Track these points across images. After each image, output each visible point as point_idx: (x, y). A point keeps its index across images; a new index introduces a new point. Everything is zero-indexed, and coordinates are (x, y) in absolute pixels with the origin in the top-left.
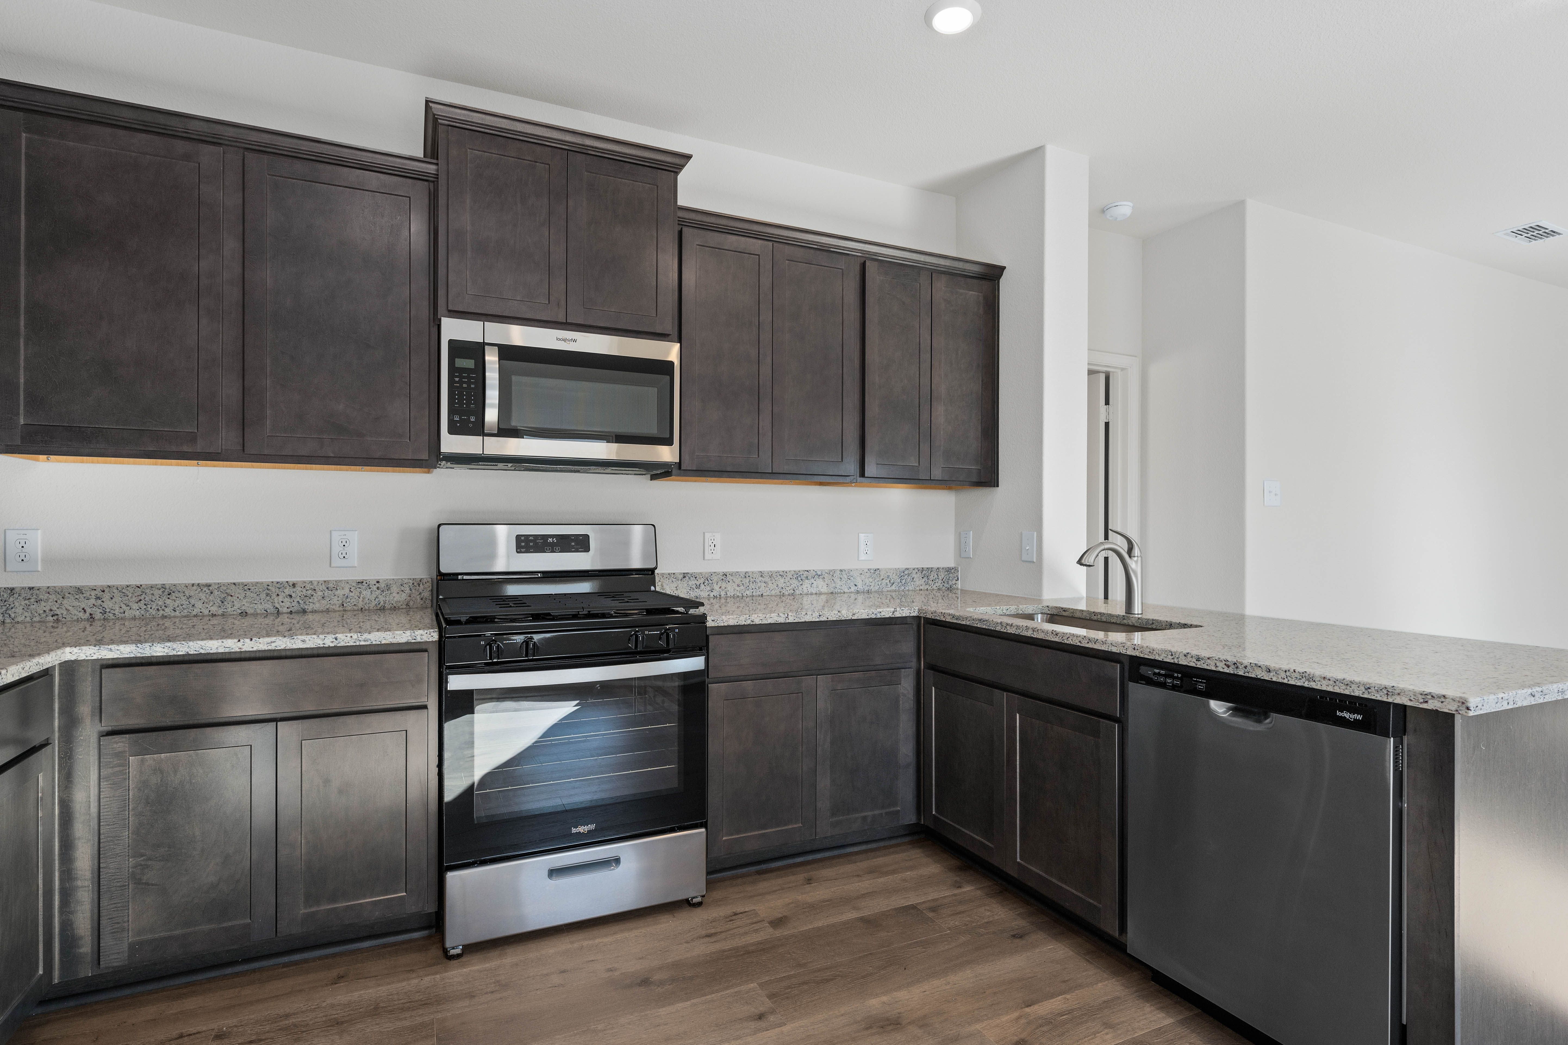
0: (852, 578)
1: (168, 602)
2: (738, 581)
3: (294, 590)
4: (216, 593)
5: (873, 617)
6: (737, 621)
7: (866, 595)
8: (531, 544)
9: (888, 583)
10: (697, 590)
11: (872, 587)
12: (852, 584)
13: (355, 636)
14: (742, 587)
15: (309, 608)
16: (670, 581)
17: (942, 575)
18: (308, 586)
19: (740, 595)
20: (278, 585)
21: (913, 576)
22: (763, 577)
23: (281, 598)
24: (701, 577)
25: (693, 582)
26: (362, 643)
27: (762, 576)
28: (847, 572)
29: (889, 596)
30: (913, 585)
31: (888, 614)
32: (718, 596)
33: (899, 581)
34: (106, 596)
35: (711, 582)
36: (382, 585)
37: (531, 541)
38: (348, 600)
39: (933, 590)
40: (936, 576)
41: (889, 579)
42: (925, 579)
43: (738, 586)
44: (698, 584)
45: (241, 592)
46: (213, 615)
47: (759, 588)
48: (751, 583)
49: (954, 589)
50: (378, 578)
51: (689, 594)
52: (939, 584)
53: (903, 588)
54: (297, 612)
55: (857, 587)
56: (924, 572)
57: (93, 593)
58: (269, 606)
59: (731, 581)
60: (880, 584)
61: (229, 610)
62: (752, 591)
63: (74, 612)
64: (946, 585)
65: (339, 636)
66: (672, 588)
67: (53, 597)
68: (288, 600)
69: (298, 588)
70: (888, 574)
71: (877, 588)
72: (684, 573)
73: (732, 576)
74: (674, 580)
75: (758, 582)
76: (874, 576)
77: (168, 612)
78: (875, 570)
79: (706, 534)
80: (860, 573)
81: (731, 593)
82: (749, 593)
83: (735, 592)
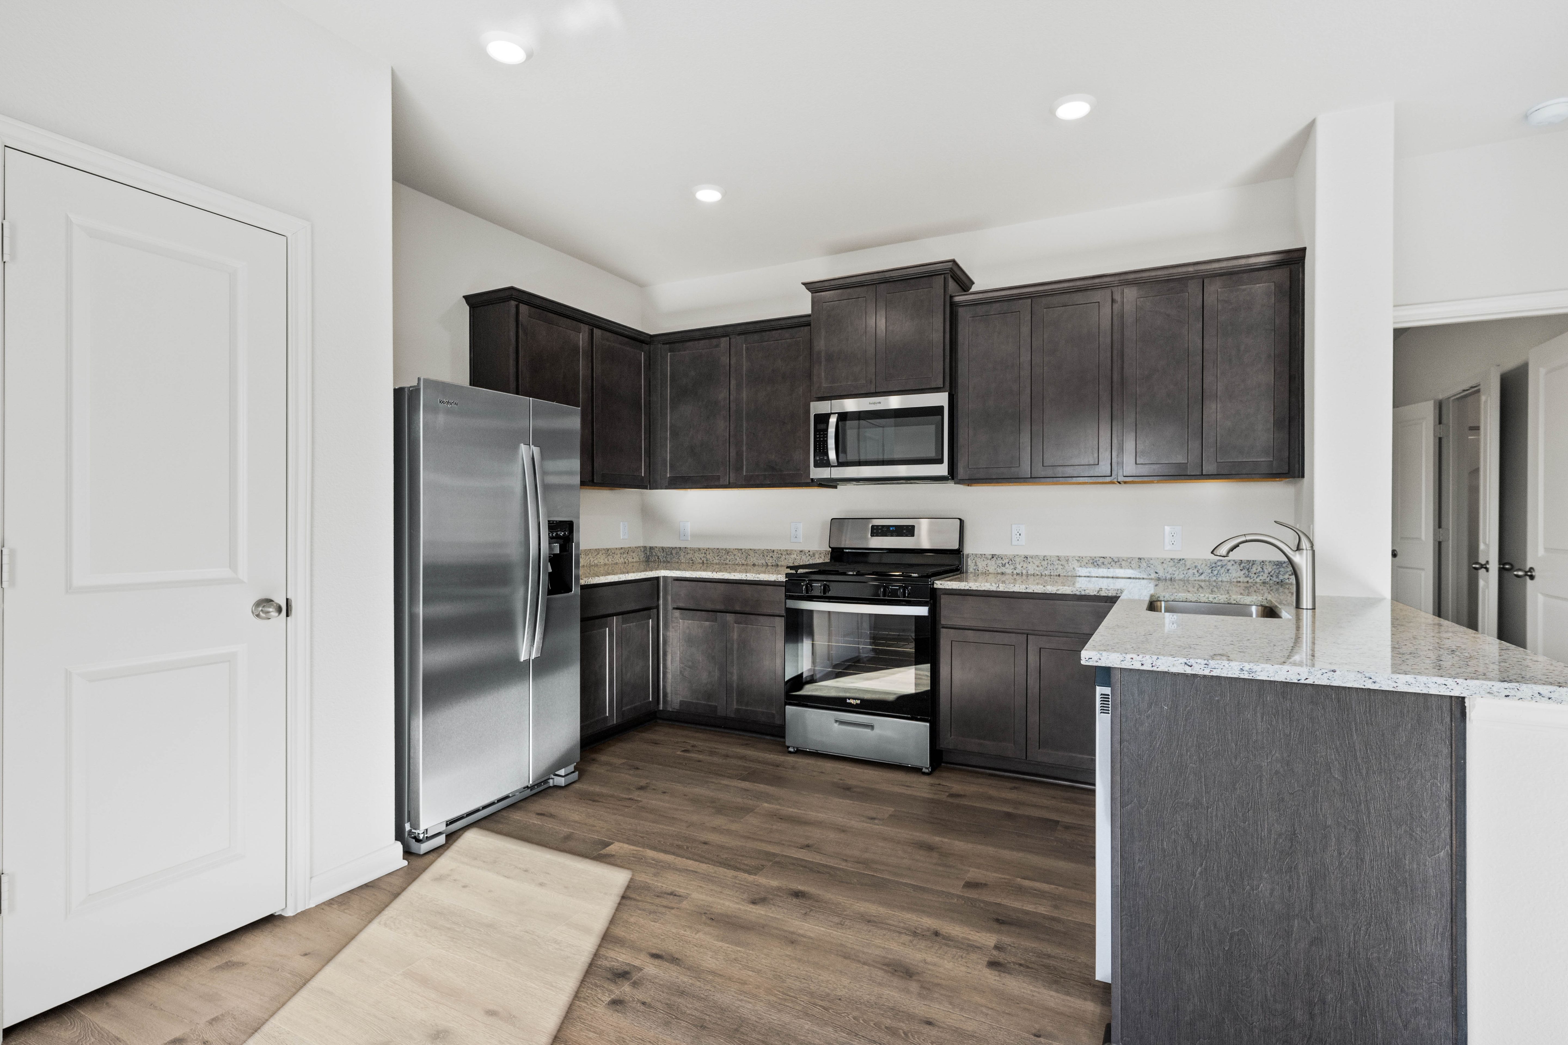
0: (1152, 566)
1: (728, 557)
2: (1037, 563)
3: (773, 554)
4: (744, 553)
6: (958, 586)
7: (1169, 582)
8: (881, 531)
9: (1196, 573)
10: (1003, 568)
11: (1175, 575)
13: (754, 575)
14: (1041, 568)
15: (779, 564)
16: (981, 559)
17: (1269, 568)
18: (779, 552)
19: (1039, 574)
20: (767, 551)
21: (1228, 568)
23: (768, 558)
24: (1006, 558)
25: (999, 562)
26: (757, 579)
27: (1059, 560)
28: (1146, 560)
29: (1197, 585)
30: (1228, 577)
33: (1210, 571)
34: (708, 552)
36: (811, 553)
38: (796, 561)
39: (1256, 583)
40: (1260, 569)
41: (1197, 569)
42: (1245, 571)
43: (1038, 566)
44: (1004, 563)
46: (743, 565)
47: (1056, 569)
48: (1049, 565)
49: (1287, 584)
50: (809, 549)
52: (1264, 577)
53: (1215, 578)
54: (775, 566)
55: (1157, 575)
56: (1243, 565)
58: (763, 562)
59: (1031, 563)
60: (1185, 573)
61: (749, 562)
62: (1050, 571)
63: (698, 559)
64: (1274, 579)
65: (747, 574)
67: (692, 552)
68: (771, 559)
69: (775, 553)
70: (1196, 564)
71: (1182, 576)
72: (992, 555)
73: (1032, 558)
74: (984, 559)
75: (1056, 564)
76: (1179, 565)
78: (1180, 560)
79: (1013, 526)
80: (1161, 561)
81: (1031, 572)
82: (1047, 573)
83: (1035, 571)
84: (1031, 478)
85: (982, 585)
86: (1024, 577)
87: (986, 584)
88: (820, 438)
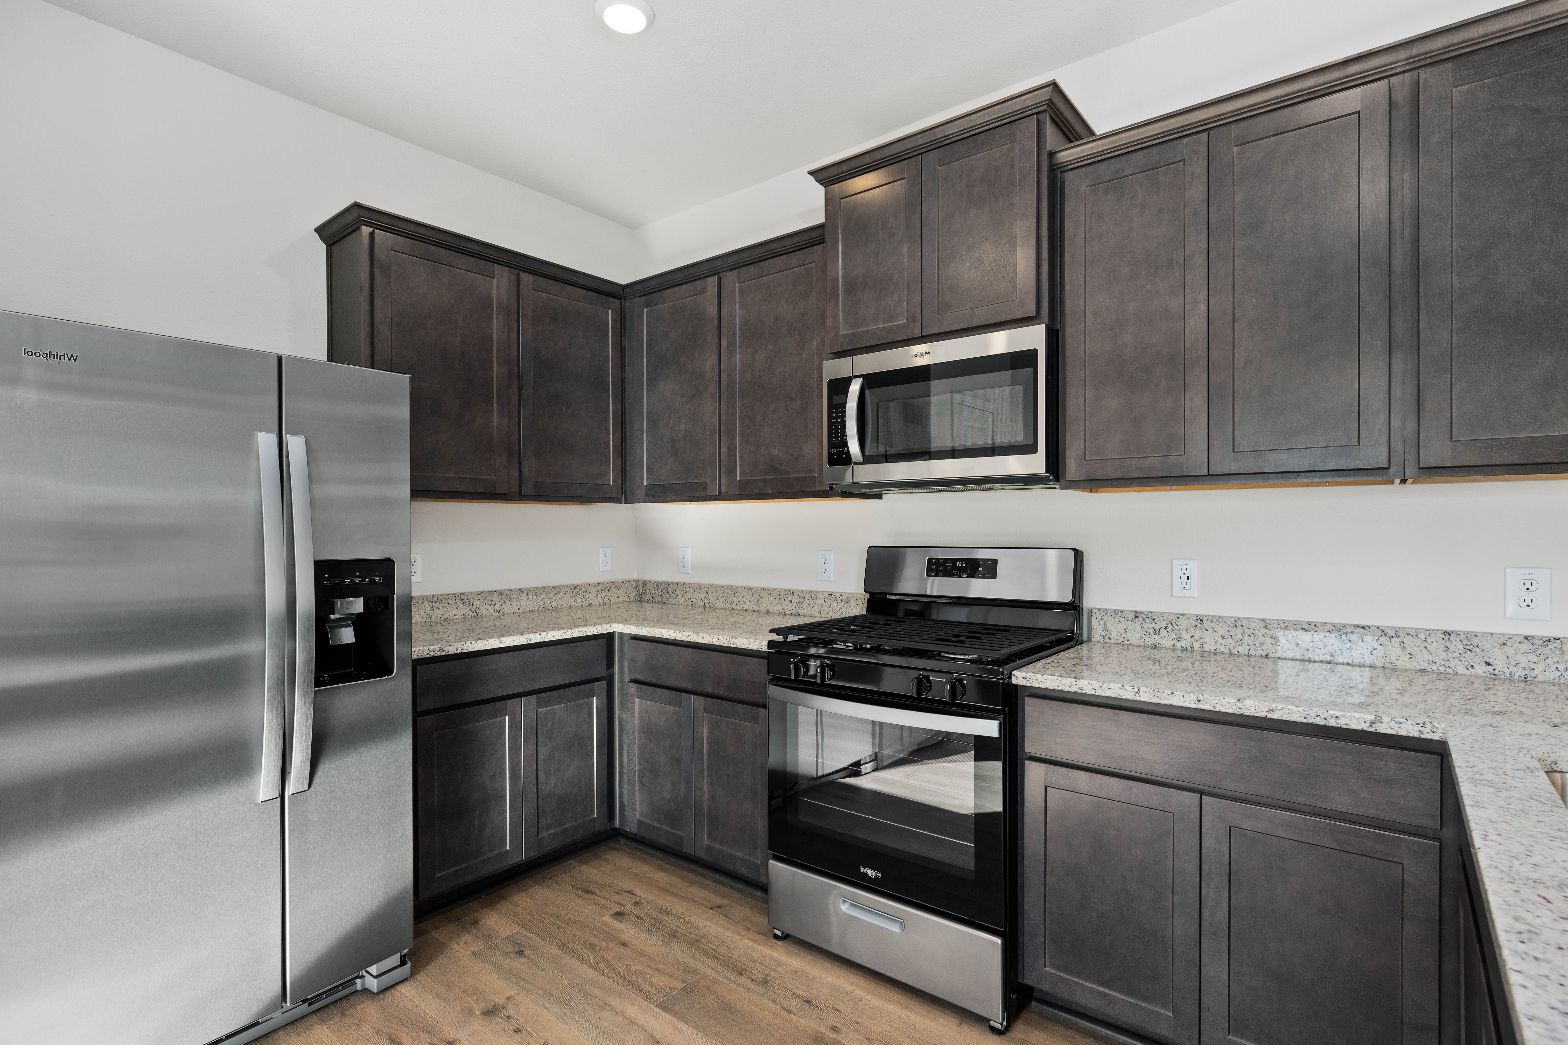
0: (1477, 650)
1: (734, 598)
2: (1222, 631)
3: (793, 597)
4: (755, 595)
5: (1318, 723)
6: (1057, 684)
7: (1520, 686)
8: (941, 568)
10: (1155, 636)
11: (1536, 672)
12: (1477, 660)
14: (1229, 640)
15: (801, 612)
16: (1117, 620)
18: (801, 595)
19: (1227, 651)
20: (785, 593)
22: (1269, 629)
24: (1162, 619)
25: (1149, 625)
27: (1266, 627)
28: (1462, 637)
31: (1359, 724)
32: (1189, 648)
35: (1178, 628)
37: (941, 565)
38: (823, 609)
43: (1223, 637)
44: (1157, 628)
45: (767, 595)
46: (754, 611)
47: (1261, 644)
48: (1246, 635)
51: (1143, 640)
55: (1491, 669)
57: (705, 589)
58: (780, 608)
59: (1210, 630)
60: (1562, 669)
61: (761, 608)
62: (1248, 647)
63: (698, 601)
66: (1120, 630)
67: (691, 590)
68: (789, 604)
71: (1552, 675)
72: (1136, 612)
73: (1211, 621)
74: (1122, 619)
75: (1260, 635)
76: (1546, 651)
77: (734, 606)
78: (1549, 640)
79: (1174, 561)
80: (1501, 641)
81: (1210, 646)
82: (1243, 650)
83: (1218, 646)
84: (1209, 475)
85: (1104, 686)
86: (1197, 655)
87: (1113, 685)
88: (837, 418)
